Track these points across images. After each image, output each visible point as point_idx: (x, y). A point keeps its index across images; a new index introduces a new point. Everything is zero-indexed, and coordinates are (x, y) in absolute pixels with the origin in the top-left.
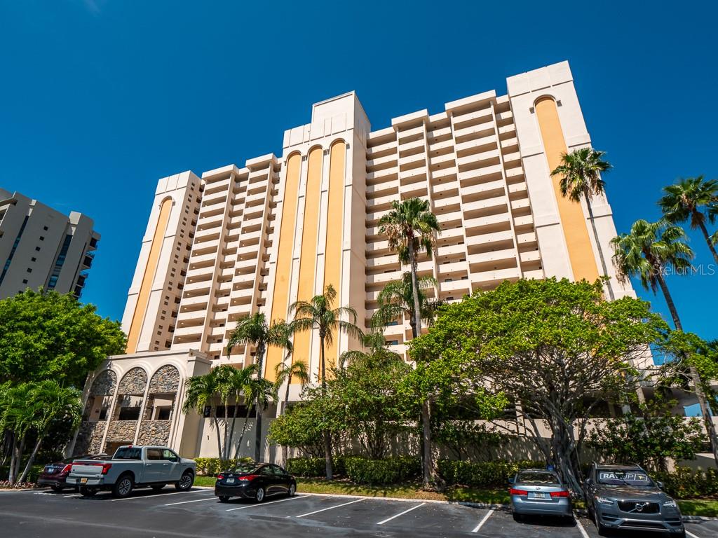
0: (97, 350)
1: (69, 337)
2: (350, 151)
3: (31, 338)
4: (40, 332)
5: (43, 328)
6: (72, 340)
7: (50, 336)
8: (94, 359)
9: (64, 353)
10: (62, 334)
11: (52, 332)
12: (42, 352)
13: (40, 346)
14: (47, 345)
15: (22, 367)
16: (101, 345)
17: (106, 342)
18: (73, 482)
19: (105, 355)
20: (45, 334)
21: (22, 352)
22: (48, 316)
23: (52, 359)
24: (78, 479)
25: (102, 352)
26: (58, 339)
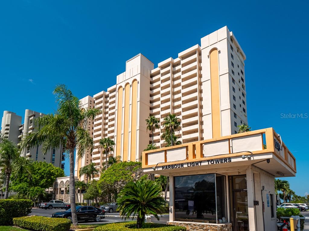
0: (52, 177)
1: (45, 174)
2: (139, 85)
3: (36, 176)
4: (38, 174)
5: (38, 173)
6: (46, 175)
7: (40, 175)
8: (52, 179)
9: (44, 179)
10: (43, 174)
11: (40, 174)
12: (39, 179)
13: (38, 178)
14: (40, 177)
15: (35, 183)
16: (54, 175)
17: (55, 174)
18: (41, 206)
19: (55, 178)
20: (39, 175)
21: (34, 180)
22: (39, 169)
23: (42, 181)
24: (42, 206)
25: (54, 177)
26: (42, 175)
